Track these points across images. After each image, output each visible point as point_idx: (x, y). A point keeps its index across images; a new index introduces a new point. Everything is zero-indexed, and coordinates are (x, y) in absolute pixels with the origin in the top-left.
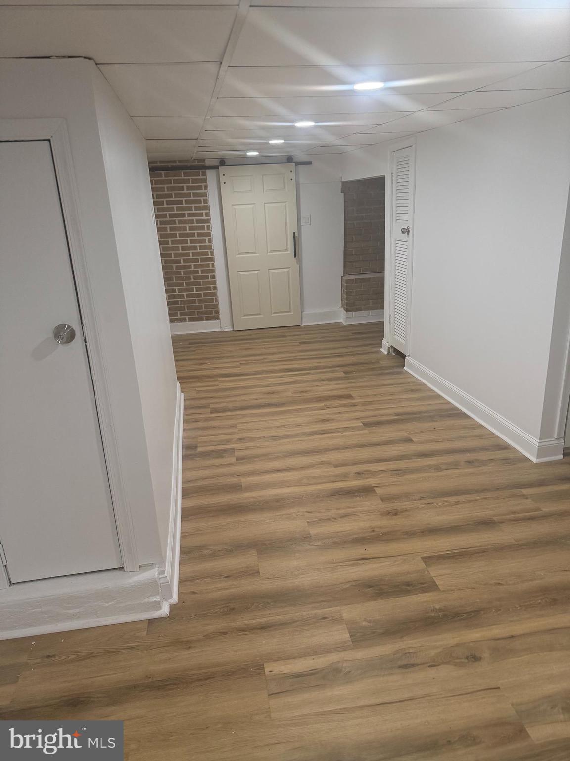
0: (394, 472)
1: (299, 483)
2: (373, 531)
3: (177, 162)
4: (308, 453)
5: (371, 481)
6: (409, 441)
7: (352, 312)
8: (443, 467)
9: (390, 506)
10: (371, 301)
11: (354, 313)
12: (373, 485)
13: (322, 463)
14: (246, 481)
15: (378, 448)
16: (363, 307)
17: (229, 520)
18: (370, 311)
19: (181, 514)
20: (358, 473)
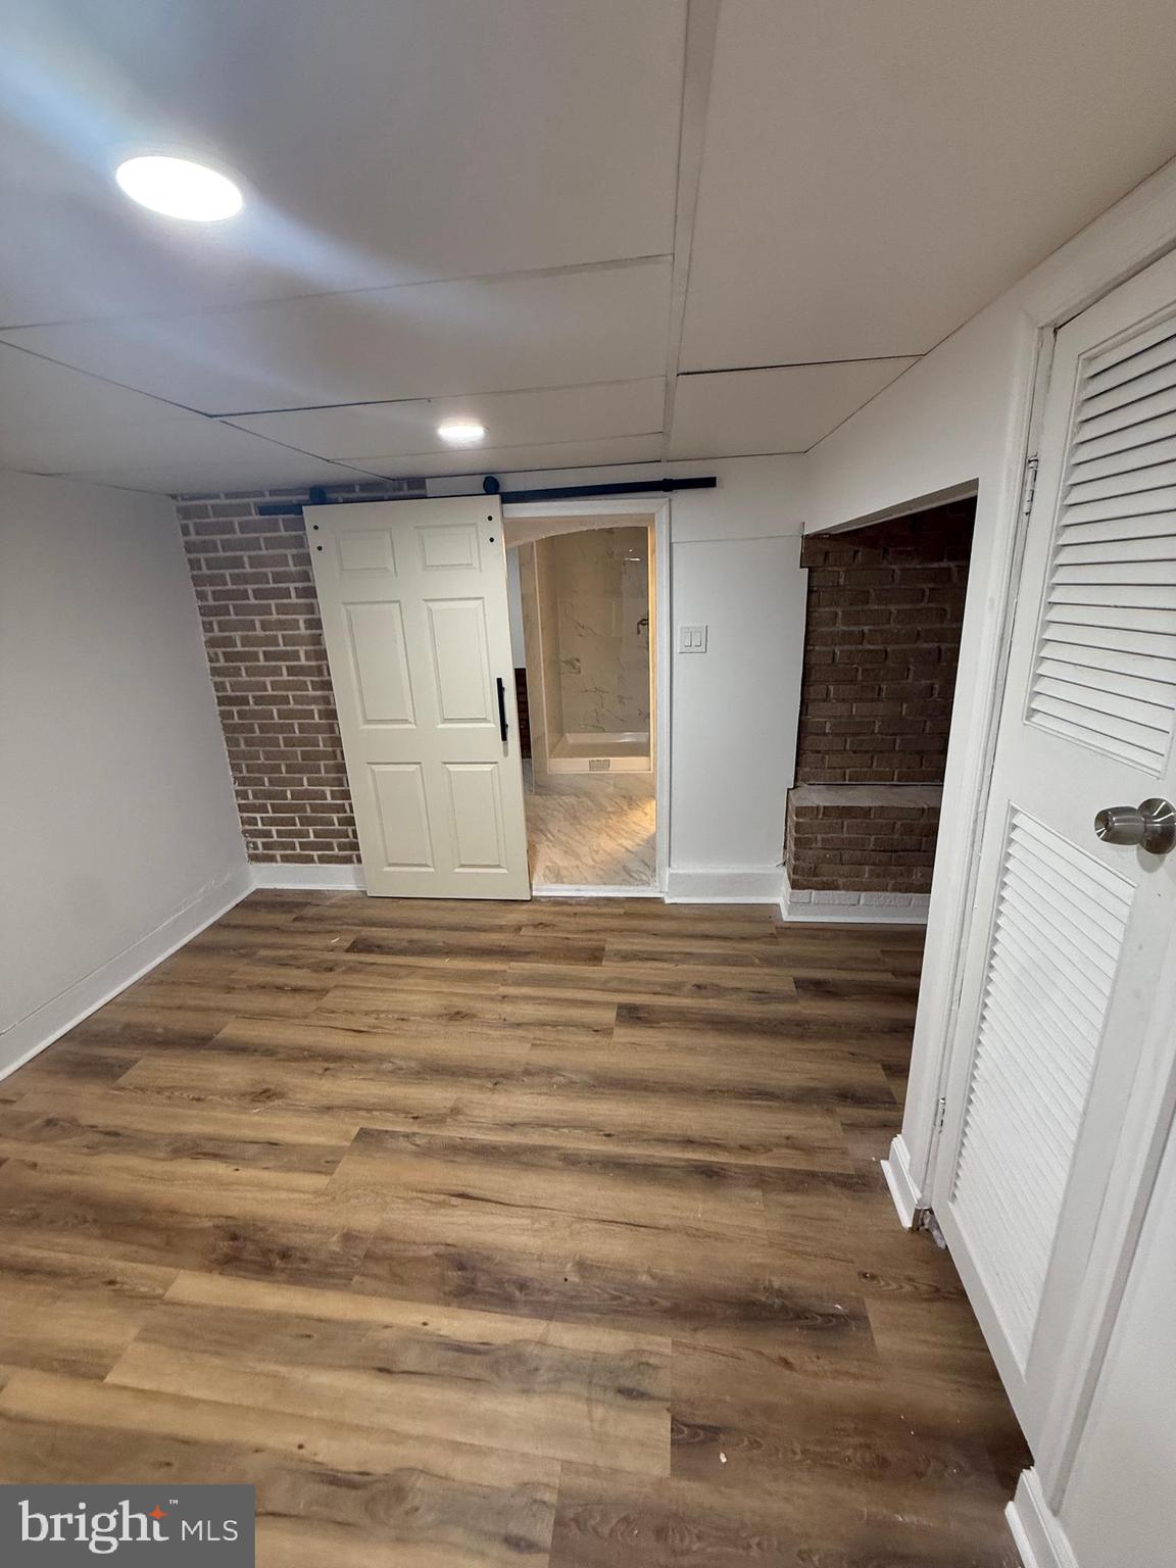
3: (357, 488)
7: (809, 891)
10: (867, 868)
11: (814, 892)
16: (841, 881)
18: (863, 894)
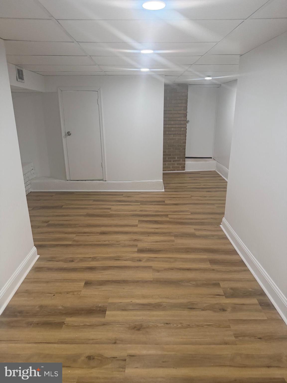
1: (176, 260)
5: (136, 255)
9: (135, 243)
12: (137, 253)
13: (158, 271)
14: (207, 266)
17: (212, 247)
19: (238, 253)
20: (140, 261)
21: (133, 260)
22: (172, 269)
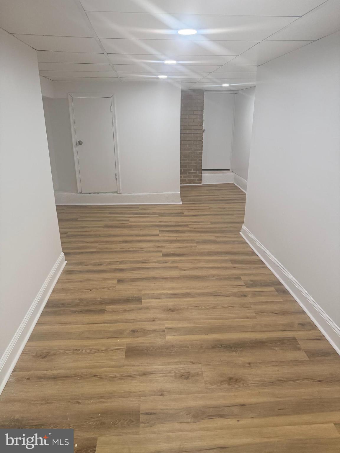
0: (146, 262)
1: (199, 261)
2: (171, 243)
4: (192, 277)
6: (120, 281)
8: (118, 263)
9: (160, 249)
12: (162, 257)
13: (184, 270)
14: (230, 265)
15: (144, 276)
20: (166, 263)
21: (159, 262)
22: (197, 268)
